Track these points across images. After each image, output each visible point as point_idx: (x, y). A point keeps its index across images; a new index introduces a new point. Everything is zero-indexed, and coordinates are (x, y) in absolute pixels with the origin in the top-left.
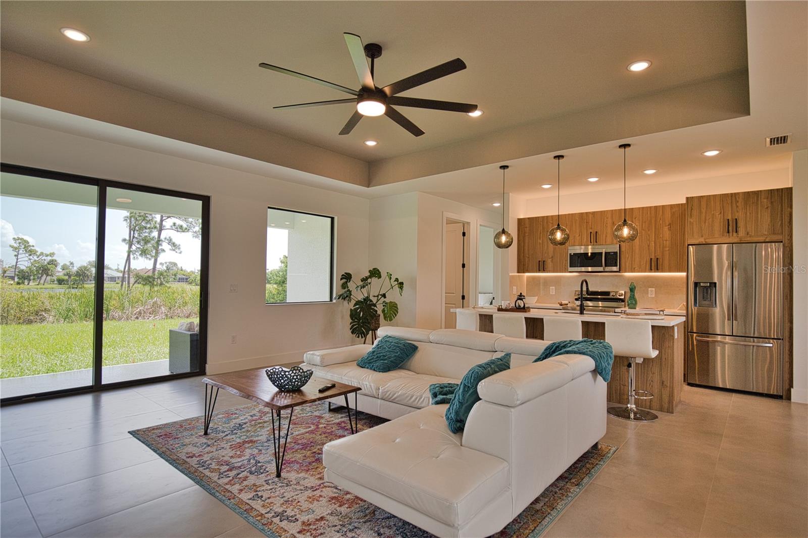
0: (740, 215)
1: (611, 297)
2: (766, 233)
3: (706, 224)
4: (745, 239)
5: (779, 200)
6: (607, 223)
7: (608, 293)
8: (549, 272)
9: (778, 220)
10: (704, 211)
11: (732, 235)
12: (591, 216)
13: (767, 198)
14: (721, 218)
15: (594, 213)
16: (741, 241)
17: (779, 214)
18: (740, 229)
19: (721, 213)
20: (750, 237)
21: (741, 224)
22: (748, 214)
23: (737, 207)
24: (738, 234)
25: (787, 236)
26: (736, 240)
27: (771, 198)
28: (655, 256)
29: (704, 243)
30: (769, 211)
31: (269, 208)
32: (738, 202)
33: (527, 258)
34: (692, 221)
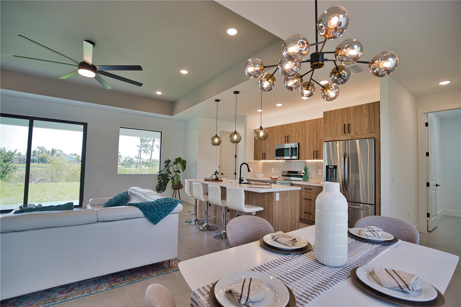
0: (351, 122)
1: (298, 174)
2: (366, 133)
3: (334, 128)
4: (354, 137)
5: (373, 110)
6: (293, 131)
7: (297, 172)
8: (268, 159)
9: (373, 124)
10: (332, 120)
11: (347, 135)
12: (286, 126)
13: (366, 110)
14: (341, 124)
15: (287, 125)
16: (352, 138)
17: (373, 120)
18: (351, 130)
19: (341, 121)
20: (357, 135)
21: (352, 127)
22: (356, 120)
23: (350, 116)
24: (350, 134)
25: (377, 134)
26: (349, 138)
27: (369, 109)
28: (316, 150)
29: (332, 140)
30: (368, 117)
31: (120, 127)
32: (350, 112)
33: (258, 152)
34: (326, 127)
